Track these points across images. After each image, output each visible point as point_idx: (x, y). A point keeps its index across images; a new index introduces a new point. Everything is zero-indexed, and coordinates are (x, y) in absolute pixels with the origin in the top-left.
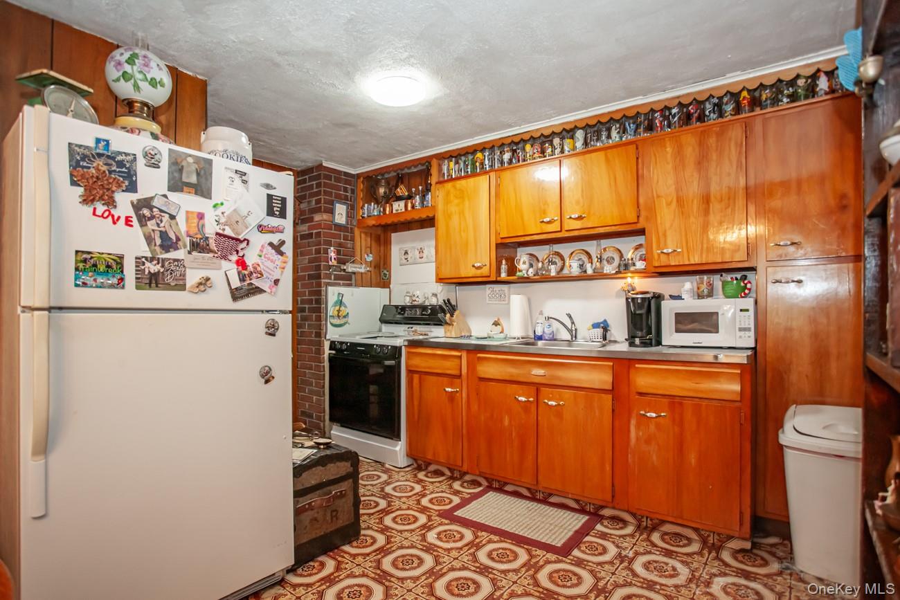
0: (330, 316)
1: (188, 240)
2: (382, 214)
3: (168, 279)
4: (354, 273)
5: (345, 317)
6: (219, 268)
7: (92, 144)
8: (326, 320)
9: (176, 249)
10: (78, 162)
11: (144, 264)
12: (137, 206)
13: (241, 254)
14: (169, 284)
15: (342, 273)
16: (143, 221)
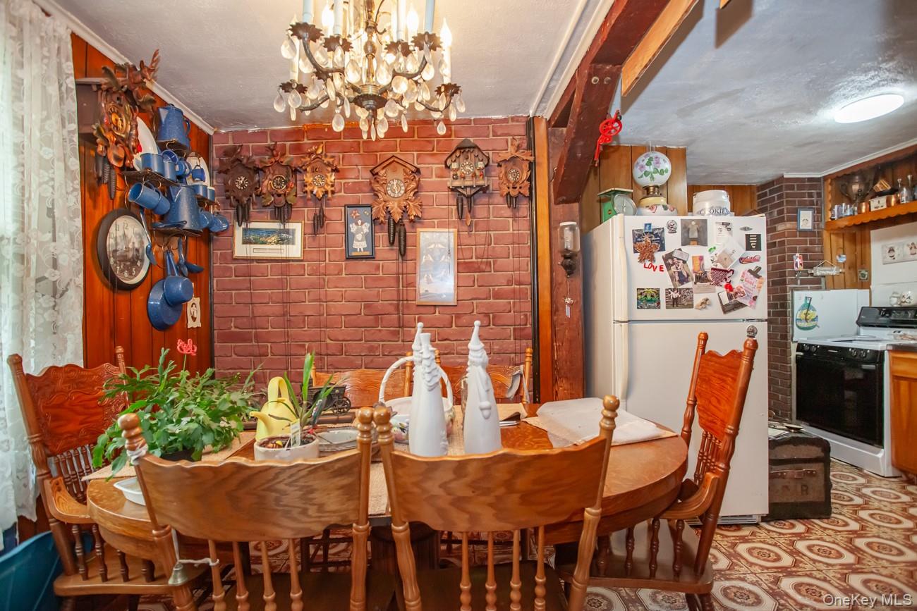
0: (797, 319)
1: (694, 275)
2: (856, 214)
3: (684, 301)
4: (824, 276)
5: (813, 320)
6: (714, 292)
7: (642, 228)
8: (793, 324)
9: (687, 282)
10: (637, 239)
11: (670, 293)
12: (665, 259)
13: (728, 281)
14: (683, 304)
15: (810, 277)
16: (669, 266)
